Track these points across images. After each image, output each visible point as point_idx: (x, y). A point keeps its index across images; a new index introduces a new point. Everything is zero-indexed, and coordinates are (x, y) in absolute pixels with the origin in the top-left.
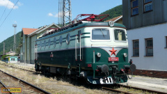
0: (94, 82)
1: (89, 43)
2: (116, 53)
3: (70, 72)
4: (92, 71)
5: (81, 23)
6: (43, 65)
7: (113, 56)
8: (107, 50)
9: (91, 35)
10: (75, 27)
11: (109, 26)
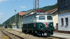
0: (40, 35)
1: (38, 21)
2: (48, 24)
3: (33, 32)
4: (39, 31)
5: (36, 13)
6: (25, 29)
7: (47, 25)
8: (44, 23)
9: (38, 18)
10: (34, 15)
11: (45, 15)
